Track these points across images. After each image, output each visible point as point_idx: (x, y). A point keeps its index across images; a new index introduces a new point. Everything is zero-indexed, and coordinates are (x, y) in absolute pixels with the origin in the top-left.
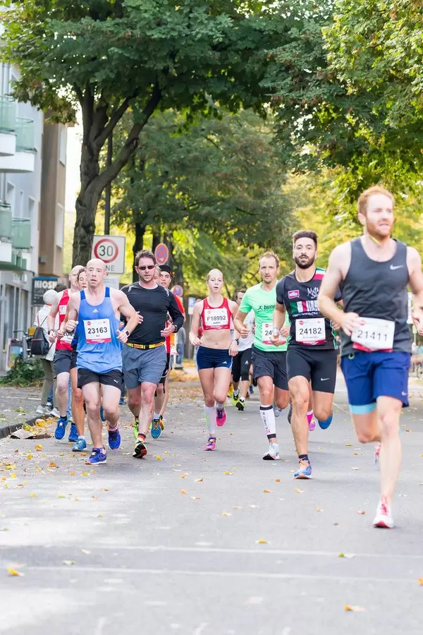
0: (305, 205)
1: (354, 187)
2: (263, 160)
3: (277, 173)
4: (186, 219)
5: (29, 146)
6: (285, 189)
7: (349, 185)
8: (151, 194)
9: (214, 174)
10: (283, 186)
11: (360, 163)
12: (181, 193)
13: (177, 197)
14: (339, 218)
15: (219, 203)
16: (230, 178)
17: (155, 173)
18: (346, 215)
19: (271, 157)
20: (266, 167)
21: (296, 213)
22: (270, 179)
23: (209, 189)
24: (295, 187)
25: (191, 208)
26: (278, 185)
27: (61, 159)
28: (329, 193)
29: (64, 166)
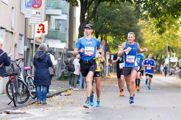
0: (144, 28)
1: (158, 23)
2: (132, 16)
3: (136, 20)
4: (110, 33)
5: (65, 13)
6: (139, 24)
7: (156, 23)
8: (100, 26)
9: (118, 20)
10: (138, 23)
11: (160, 16)
12: (109, 26)
13: (108, 27)
14: (154, 32)
15: (120, 28)
16: (123, 21)
17: (101, 20)
18: (156, 31)
19: (134, 15)
20: (132, 17)
21: (142, 31)
22: (134, 21)
23: (117, 24)
24: (141, 23)
25: (112, 30)
26: (137, 23)
27: (75, 16)
28: (151, 25)
29: (75, 18)
